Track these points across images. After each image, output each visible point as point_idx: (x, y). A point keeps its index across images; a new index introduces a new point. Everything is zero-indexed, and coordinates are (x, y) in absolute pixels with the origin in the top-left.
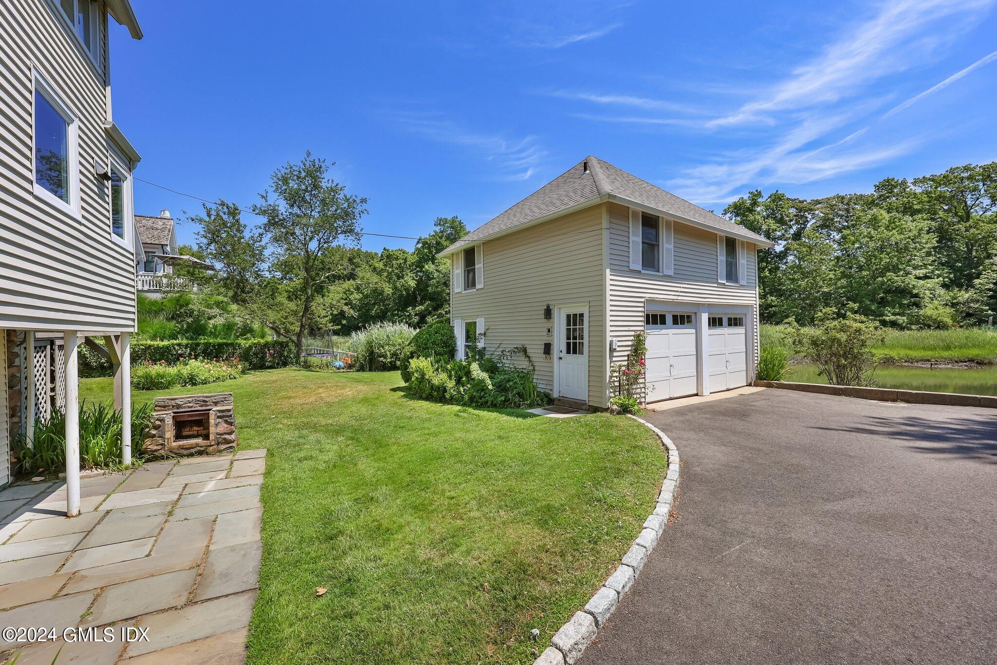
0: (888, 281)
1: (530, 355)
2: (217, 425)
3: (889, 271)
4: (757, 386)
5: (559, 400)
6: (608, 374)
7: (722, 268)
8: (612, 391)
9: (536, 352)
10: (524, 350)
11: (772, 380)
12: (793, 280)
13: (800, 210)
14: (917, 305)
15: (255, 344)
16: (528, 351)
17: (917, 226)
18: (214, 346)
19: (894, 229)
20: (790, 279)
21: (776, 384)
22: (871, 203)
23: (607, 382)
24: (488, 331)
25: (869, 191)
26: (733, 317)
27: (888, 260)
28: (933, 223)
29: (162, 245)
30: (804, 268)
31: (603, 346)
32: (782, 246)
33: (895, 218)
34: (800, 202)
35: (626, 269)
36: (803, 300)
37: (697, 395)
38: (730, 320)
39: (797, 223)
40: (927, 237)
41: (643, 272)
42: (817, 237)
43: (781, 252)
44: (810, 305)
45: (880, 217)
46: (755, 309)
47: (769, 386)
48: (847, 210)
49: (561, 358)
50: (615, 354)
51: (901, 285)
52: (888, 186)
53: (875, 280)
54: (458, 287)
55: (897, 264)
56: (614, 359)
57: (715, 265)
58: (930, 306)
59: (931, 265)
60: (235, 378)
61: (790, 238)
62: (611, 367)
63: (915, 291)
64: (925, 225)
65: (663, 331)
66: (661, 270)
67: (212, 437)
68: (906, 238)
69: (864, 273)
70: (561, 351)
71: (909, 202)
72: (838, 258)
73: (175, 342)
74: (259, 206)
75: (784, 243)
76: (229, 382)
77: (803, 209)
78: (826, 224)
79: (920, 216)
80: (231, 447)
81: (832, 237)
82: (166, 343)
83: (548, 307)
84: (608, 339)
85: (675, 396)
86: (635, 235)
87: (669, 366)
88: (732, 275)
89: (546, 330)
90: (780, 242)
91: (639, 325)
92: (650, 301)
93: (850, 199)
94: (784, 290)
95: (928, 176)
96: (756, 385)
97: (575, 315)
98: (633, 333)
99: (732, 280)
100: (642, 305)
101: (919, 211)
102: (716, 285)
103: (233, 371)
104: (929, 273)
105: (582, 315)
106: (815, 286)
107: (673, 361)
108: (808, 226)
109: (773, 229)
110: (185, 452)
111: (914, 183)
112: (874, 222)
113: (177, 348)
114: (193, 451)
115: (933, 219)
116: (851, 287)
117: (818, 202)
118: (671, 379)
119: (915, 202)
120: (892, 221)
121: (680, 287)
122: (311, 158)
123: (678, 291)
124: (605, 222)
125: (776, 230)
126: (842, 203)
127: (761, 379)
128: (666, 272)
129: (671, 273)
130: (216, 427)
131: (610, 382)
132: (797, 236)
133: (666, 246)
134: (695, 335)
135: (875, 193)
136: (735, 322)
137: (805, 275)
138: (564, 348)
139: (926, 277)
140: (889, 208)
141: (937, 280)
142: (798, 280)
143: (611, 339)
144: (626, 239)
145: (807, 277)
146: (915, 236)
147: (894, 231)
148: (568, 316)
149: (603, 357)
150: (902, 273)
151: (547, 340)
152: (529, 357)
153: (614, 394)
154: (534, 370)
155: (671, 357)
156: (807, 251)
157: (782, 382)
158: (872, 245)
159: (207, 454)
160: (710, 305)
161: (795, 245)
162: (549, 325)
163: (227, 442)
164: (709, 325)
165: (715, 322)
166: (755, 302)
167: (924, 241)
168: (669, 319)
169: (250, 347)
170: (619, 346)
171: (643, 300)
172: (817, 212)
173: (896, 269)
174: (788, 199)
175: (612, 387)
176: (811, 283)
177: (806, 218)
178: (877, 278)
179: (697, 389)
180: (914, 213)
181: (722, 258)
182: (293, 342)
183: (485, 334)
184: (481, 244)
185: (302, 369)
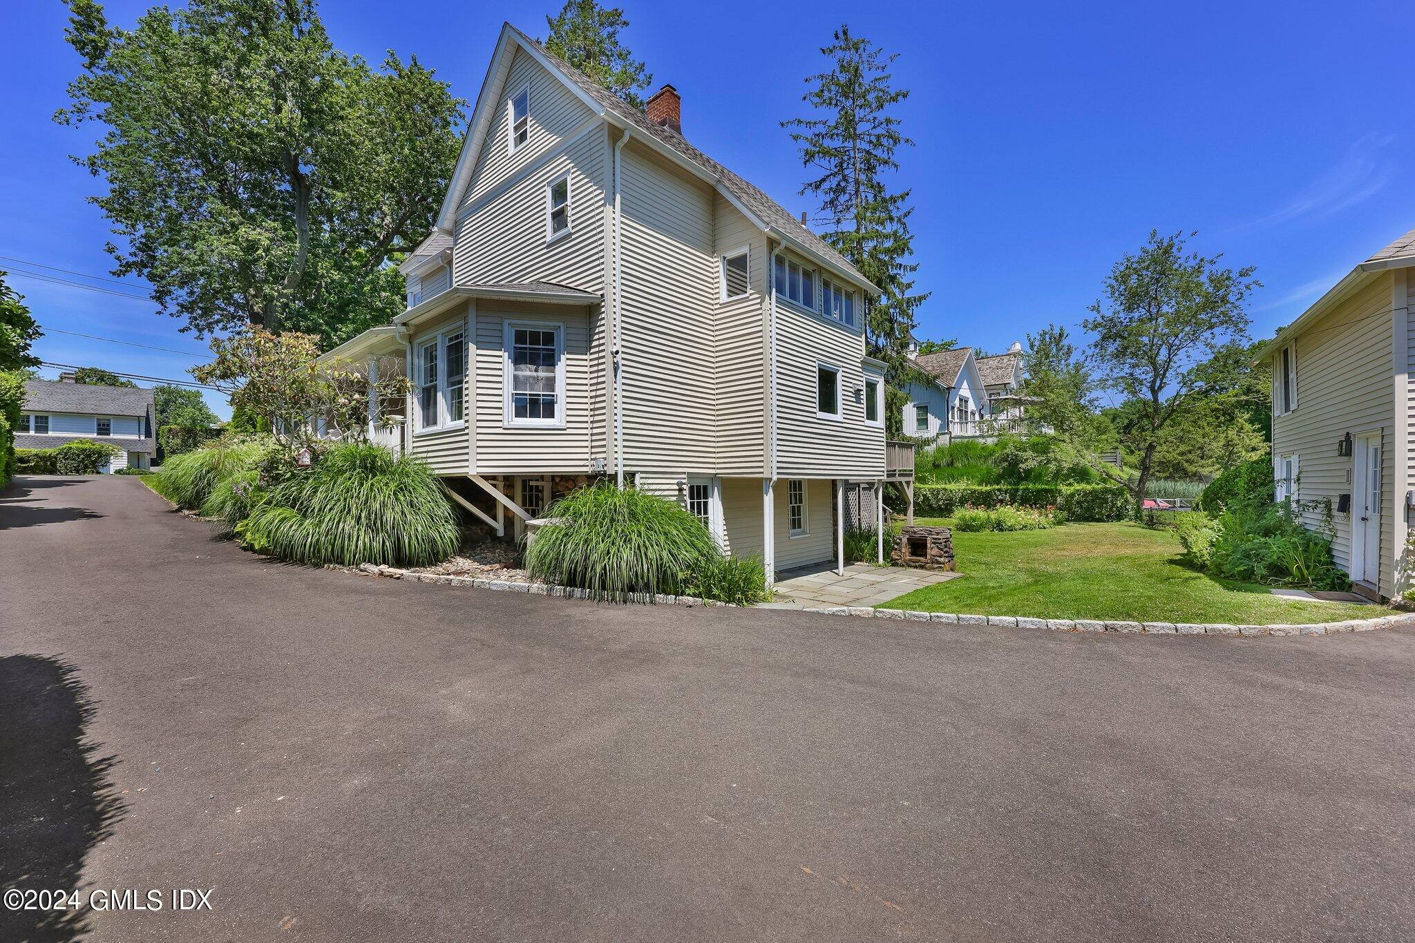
2: (932, 548)
6: (1401, 545)
10: (1328, 505)
15: (1078, 491)
16: (1333, 506)
18: (1032, 492)
23: (1397, 558)
24: (1300, 475)
29: (1005, 384)
31: (1393, 499)
49: (1365, 519)
54: (1277, 409)
60: (1044, 528)
62: (1410, 535)
67: (928, 557)
70: (1367, 508)
73: (997, 487)
74: (1091, 320)
76: (1037, 531)
80: (941, 567)
82: (989, 488)
89: (1346, 473)
103: (1043, 520)
110: (913, 564)
113: (998, 493)
114: (917, 564)
124: (1395, 299)
130: (932, 551)
138: (1371, 503)
143: (1409, 488)
149: (1393, 517)
151: (1345, 488)
152: (1330, 516)
154: (1335, 535)
159: (926, 569)
162: (1348, 467)
163: (939, 563)
169: (1072, 495)
182: (1131, 489)
183: (1298, 480)
184: (1293, 342)
185: (1142, 525)
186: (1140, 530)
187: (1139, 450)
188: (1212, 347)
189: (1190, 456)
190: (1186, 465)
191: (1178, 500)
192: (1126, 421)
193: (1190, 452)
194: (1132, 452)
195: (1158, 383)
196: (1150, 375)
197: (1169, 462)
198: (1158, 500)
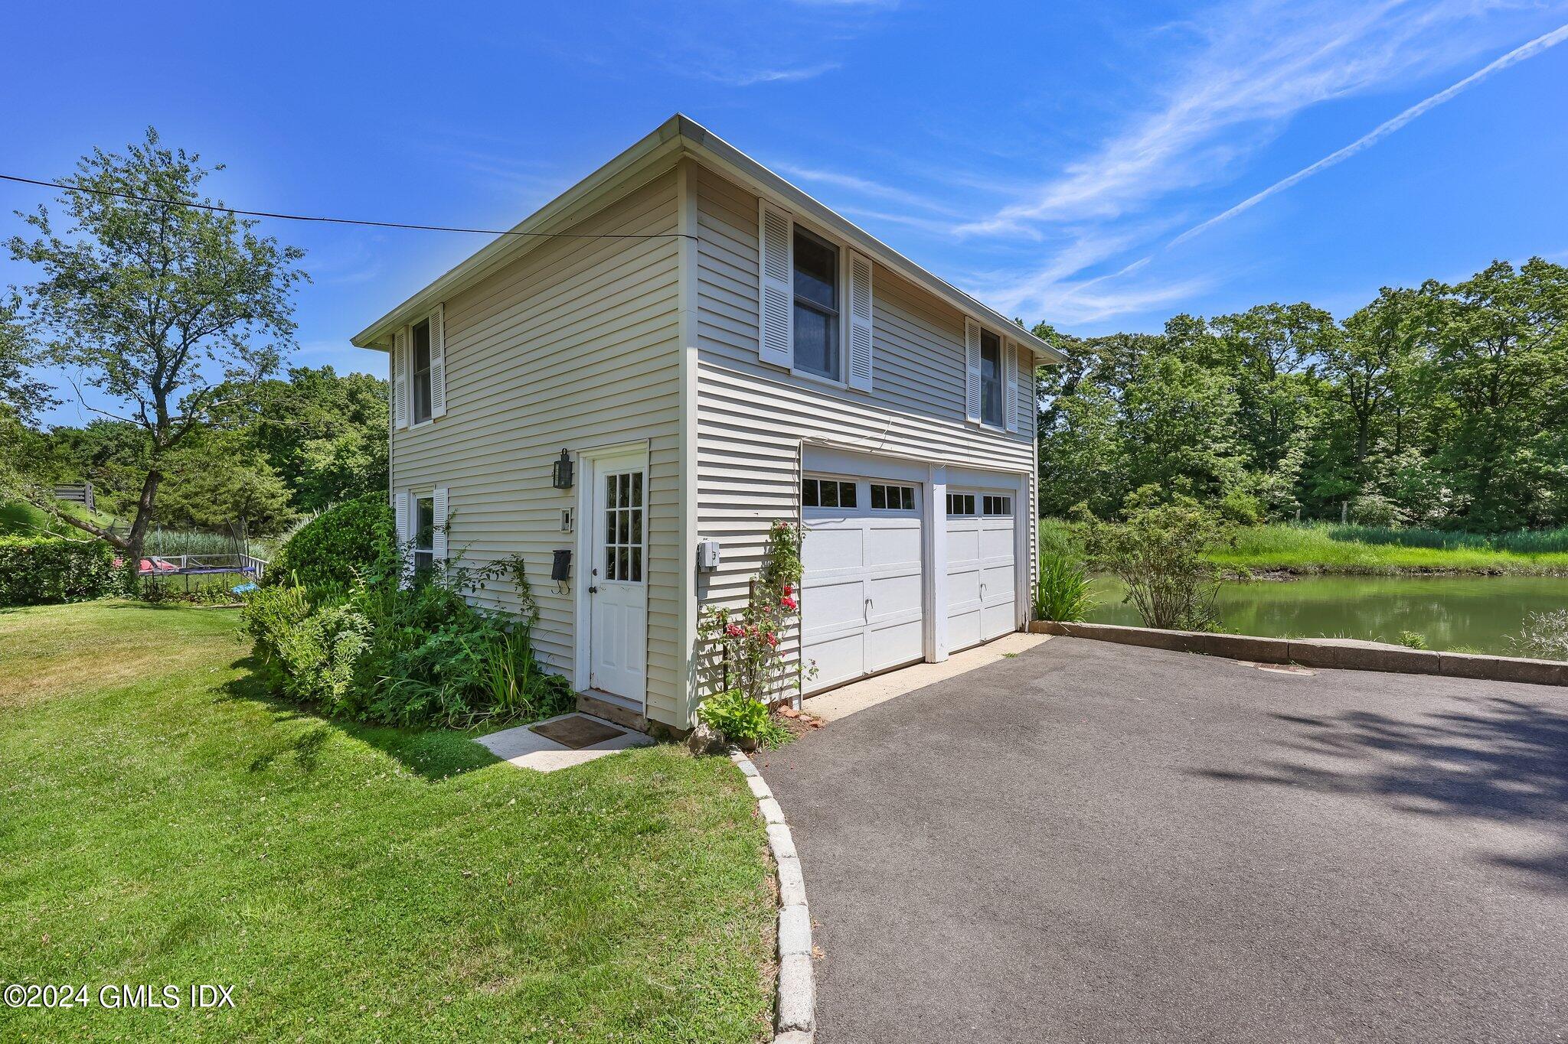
0: (1182, 458)
1: (531, 580)
3: (1184, 443)
4: (1034, 633)
5: (587, 699)
6: (692, 635)
7: (974, 393)
8: (703, 680)
9: (540, 570)
10: (519, 568)
11: (1060, 620)
12: (1063, 453)
13: (1072, 352)
14: (1216, 492)
16: (527, 570)
17: (1217, 382)
19: (1190, 384)
20: (1059, 451)
21: (1069, 627)
22: (1161, 348)
23: (689, 657)
24: (457, 520)
25: (1158, 331)
26: (992, 494)
27: (1182, 429)
28: (1235, 380)
30: (1078, 436)
31: (679, 560)
32: (1048, 403)
33: (1192, 369)
34: (1073, 341)
35: (750, 358)
36: (1076, 482)
37: (923, 661)
38: (987, 500)
39: (1069, 370)
40: (1228, 397)
41: (795, 372)
42: (1095, 391)
43: (1048, 412)
44: (1085, 490)
45: (1174, 367)
46: (1031, 482)
47: (1056, 631)
48: (1132, 356)
49: (593, 590)
50: (714, 581)
51: (1197, 464)
52: (1181, 326)
53: (1166, 455)
54: (402, 417)
55: (1195, 434)
56: (711, 594)
57: (961, 384)
58: (1230, 493)
59: (1232, 438)
61: (1059, 391)
62: (700, 616)
63: (1215, 473)
64: (1226, 380)
65: (850, 522)
66: (842, 376)
68: (1204, 398)
69: (1154, 446)
70: (595, 572)
71: (1206, 349)
72: (1121, 423)
74: (27, 241)
75: (1052, 399)
77: (1077, 353)
78: (1105, 375)
79: (1220, 369)
81: (1111, 394)
83: (565, 455)
84: (693, 542)
85: (877, 668)
86: (775, 273)
87: (861, 602)
88: (992, 412)
89: (560, 516)
90: (1046, 397)
91: (785, 503)
92: (813, 448)
93: (1136, 340)
94: (1051, 467)
95: (1228, 316)
96: (1033, 630)
97: (625, 478)
98: (768, 526)
99: (992, 421)
100: (792, 454)
101: (1218, 363)
102: (962, 427)
104: (1230, 448)
105: (638, 477)
106: (1091, 461)
107: (871, 590)
108: (1083, 376)
109: (1038, 378)
111: (1212, 324)
112: (1166, 372)
115: (1234, 376)
116: (1137, 465)
117: (1096, 343)
118: (867, 630)
119: (1214, 350)
120: (1188, 373)
121: (888, 422)
122: (162, 145)
123: (881, 431)
124: (685, 220)
125: (1042, 380)
126: (1126, 346)
127: (1041, 618)
128: (856, 383)
129: (867, 385)
131: (697, 657)
132: (1069, 390)
133: (855, 320)
134: (918, 531)
135: (1165, 334)
136: (996, 506)
137: (1078, 446)
138: (601, 564)
139: (1226, 454)
140: (1183, 356)
141: (1240, 459)
142: (1070, 453)
143: (700, 540)
144: (751, 281)
145: (1082, 449)
146: (1215, 395)
147: (1190, 388)
148: (612, 480)
149: (679, 589)
150: (1199, 446)
151: (559, 542)
152: (526, 586)
153: (712, 689)
154: (536, 617)
155: (867, 582)
156: (1082, 412)
157: (1079, 623)
158: (1163, 405)
160: (950, 468)
161: (1065, 401)
162: (565, 505)
164: (949, 511)
165: (959, 506)
166: (1031, 468)
167: (1225, 403)
168: (863, 495)
170: (723, 560)
171: (795, 443)
172: (1094, 357)
173: (1193, 441)
174: (1057, 335)
175: (703, 672)
176: (1086, 457)
177: (1081, 363)
178: (1170, 452)
179: (924, 650)
180: (1212, 364)
181: (975, 370)
182: (117, 545)
183: (448, 527)
184: (440, 308)
185: (138, 603)
186: (138, 612)
187: (119, 490)
188: (243, 350)
189: (198, 500)
190: (192, 511)
191: (184, 557)
192: (97, 449)
193: (196, 494)
194: (107, 492)
195: (164, 381)
196: (150, 367)
197: (167, 506)
198: (155, 559)
